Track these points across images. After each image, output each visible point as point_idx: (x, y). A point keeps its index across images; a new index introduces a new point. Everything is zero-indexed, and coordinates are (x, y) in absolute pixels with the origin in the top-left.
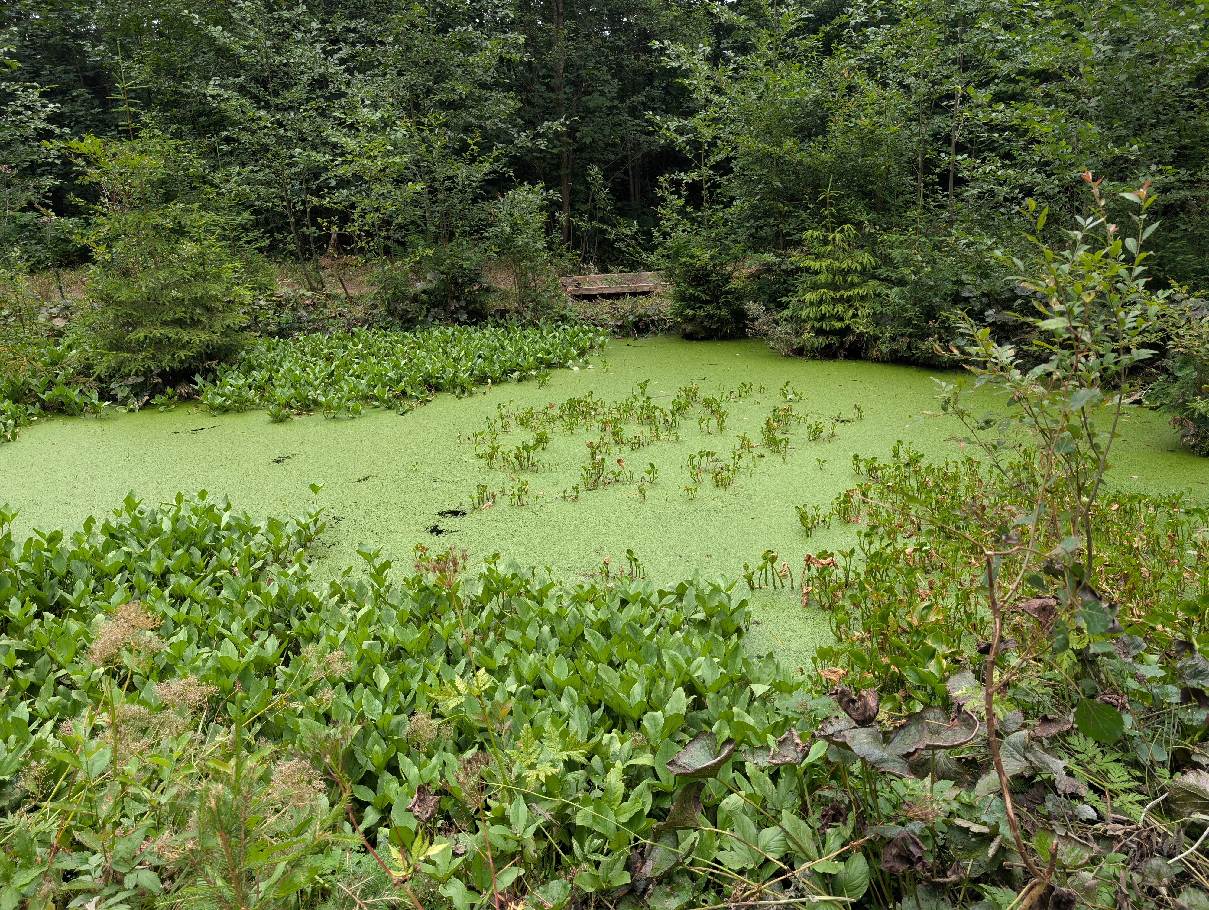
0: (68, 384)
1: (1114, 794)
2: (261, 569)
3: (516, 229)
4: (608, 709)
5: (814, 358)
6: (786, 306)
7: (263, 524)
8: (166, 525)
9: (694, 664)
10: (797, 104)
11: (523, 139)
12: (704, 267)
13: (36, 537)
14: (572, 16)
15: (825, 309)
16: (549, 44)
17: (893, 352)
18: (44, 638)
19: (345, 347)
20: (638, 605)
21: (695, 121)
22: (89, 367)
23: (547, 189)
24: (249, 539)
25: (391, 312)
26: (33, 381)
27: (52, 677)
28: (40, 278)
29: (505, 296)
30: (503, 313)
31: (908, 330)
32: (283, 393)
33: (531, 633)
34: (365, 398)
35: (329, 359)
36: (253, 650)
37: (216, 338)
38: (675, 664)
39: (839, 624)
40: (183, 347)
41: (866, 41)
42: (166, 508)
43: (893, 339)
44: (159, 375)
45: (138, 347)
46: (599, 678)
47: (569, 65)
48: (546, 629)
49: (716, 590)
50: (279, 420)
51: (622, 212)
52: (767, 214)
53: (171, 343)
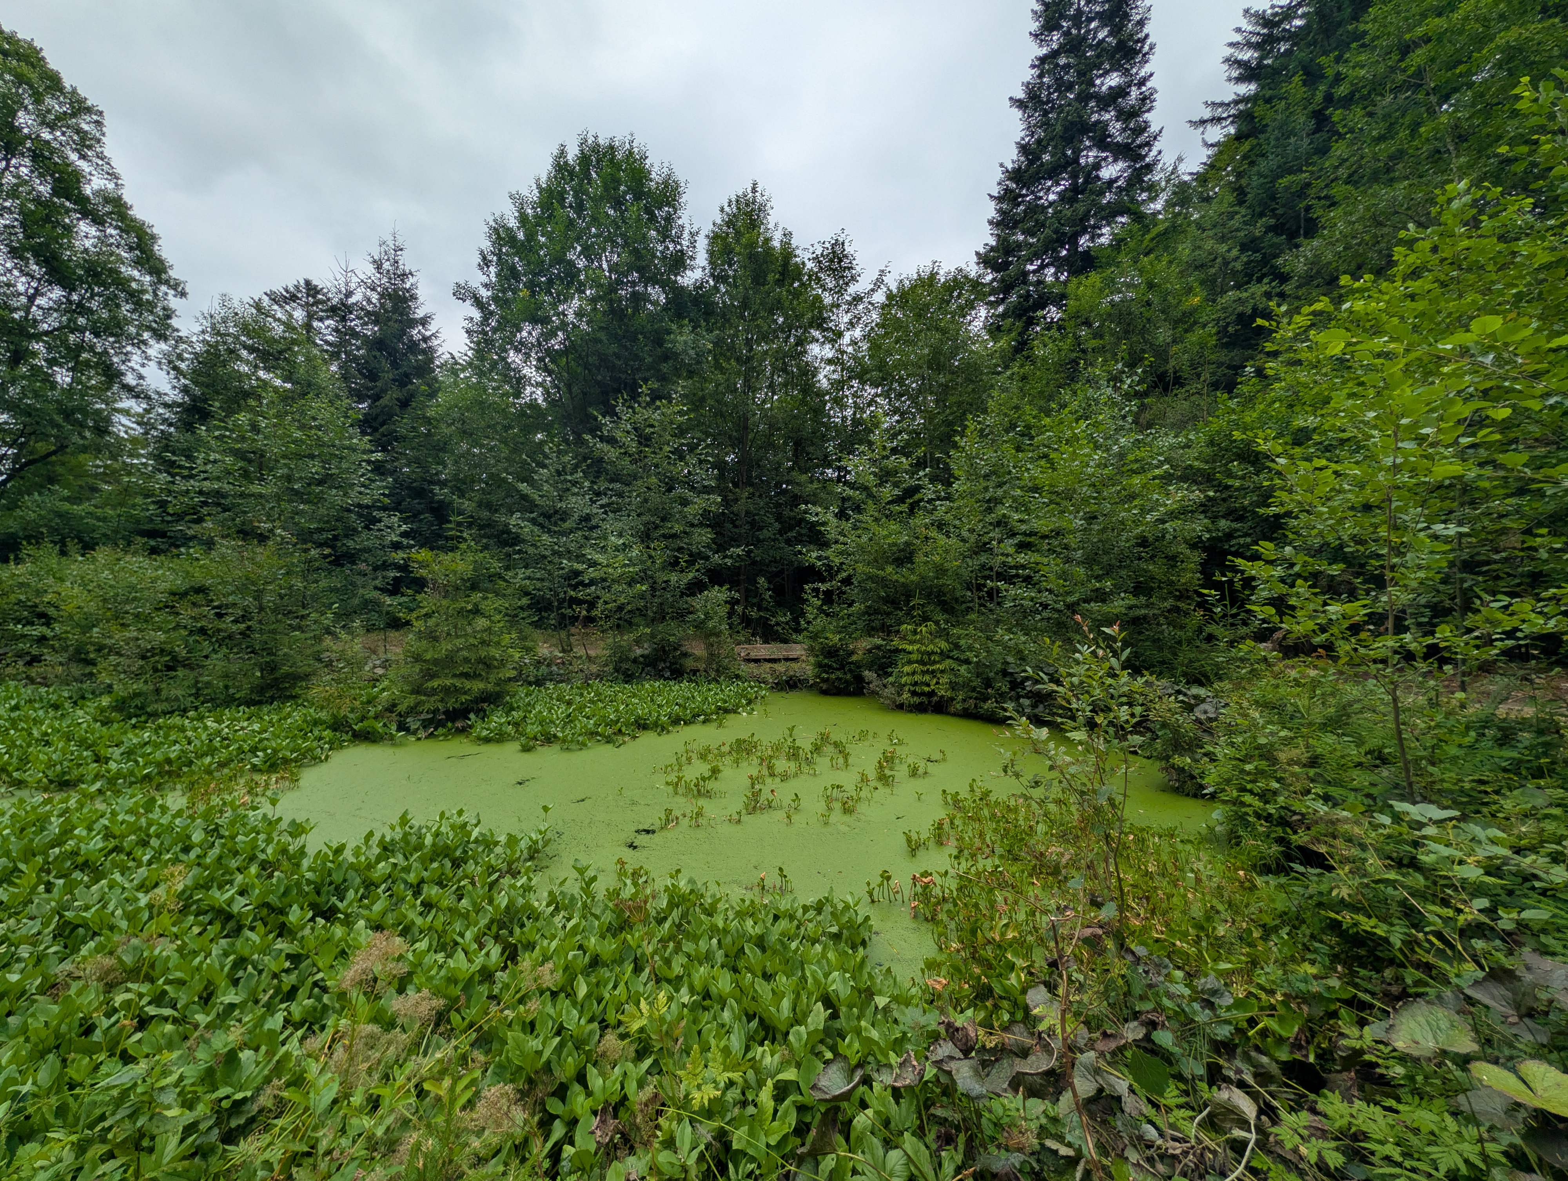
0: (376, 718)
1: (1169, 1110)
2: (497, 880)
3: (708, 616)
4: (762, 1021)
5: (911, 711)
6: (891, 675)
7: (503, 839)
8: (428, 840)
9: (831, 978)
10: (895, 544)
11: (716, 558)
12: (835, 645)
13: (325, 849)
14: (752, 485)
15: (917, 678)
16: (736, 500)
17: (965, 710)
18: (312, 943)
19: (582, 695)
20: (787, 920)
21: (829, 552)
22: (394, 705)
23: (730, 590)
24: (491, 851)
25: (617, 670)
26: (351, 716)
27: (311, 980)
28: (373, 636)
29: (697, 659)
30: (695, 672)
31: (975, 695)
32: (532, 729)
33: (703, 945)
34: (592, 733)
35: (569, 703)
36: (479, 961)
37: (490, 687)
38: (815, 979)
39: (940, 935)
40: (465, 693)
41: (935, 509)
42: (430, 824)
43: (964, 700)
44: (445, 713)
45: (433, 692)
46: (756, 991)
47: (748, 513)
48: (715, 941)
49: (847, 907)
50: (526, 749)
51: (779, 604)
52: (877, 612)
53: (457, 690)
